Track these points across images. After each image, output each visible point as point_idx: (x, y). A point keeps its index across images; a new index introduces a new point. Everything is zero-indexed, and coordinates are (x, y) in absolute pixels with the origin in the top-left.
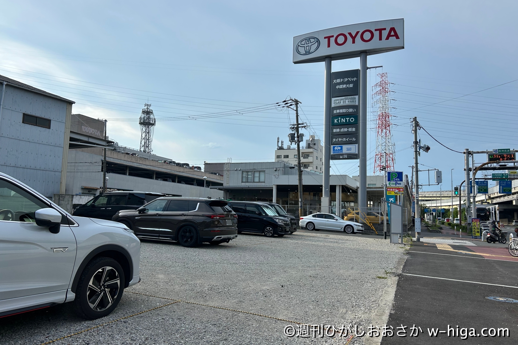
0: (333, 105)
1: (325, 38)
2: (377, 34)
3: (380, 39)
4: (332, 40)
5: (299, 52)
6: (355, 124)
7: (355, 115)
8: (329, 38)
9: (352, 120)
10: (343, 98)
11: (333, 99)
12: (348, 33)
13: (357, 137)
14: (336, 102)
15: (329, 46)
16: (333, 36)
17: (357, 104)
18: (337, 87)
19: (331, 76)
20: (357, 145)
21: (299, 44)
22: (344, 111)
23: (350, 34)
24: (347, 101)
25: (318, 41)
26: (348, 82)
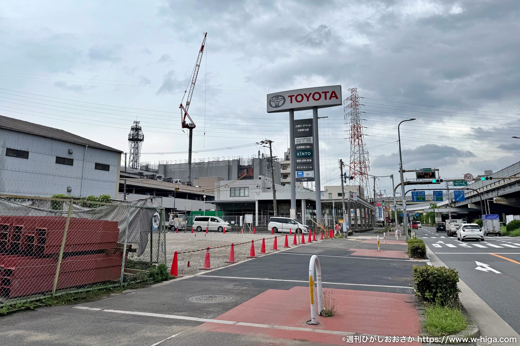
0: (296, 143)
1: (289, 96)
2: (323, 95)
3: (326, 99)
4: (294, 98)
5: (271, 106)
6: (311, 156)
7: (311, 150)
8: (291, 97)
9: (309, 153)
10: (303, 138)
11: (296, 139)
12: (304, 94)
13: (313, 166)
14: (298, 141)
15: (291, 102)
16: (294, 96)
17: (312, 142)
18: (298, 130)
19: (294, 123)
20: (313, 171)
21: (271, 100)
22: (303, 147)
23: (305, 95)
24: (305, 140)
25: (284, 98)
26: (305, 128)
